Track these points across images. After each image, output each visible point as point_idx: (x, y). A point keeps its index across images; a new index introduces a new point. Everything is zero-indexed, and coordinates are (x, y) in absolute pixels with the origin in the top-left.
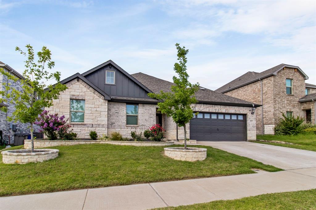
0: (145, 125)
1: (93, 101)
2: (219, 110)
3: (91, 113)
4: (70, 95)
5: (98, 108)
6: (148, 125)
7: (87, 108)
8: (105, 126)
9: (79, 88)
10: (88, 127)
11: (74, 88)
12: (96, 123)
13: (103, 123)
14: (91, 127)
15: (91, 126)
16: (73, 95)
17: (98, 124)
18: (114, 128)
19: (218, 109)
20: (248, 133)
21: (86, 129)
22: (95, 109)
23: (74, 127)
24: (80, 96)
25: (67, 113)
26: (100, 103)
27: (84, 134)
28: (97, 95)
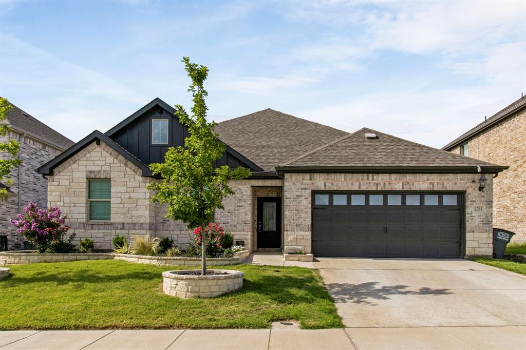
0: (228, 223)
1: (125, 180)
2: (384, 184)
3: (121, 203)
4: (86, 171)
5: (134, 192)
6: (235, 221)
7: (115, 193)
8: (144, 226)
9: (101, 158)
10: (116, 229)
11: (93, 159)
12: (130, 221)
13: (141, 221)
14: (121, 229)
15: (121, 227)
16: (91, 172)
17: (133, 222)
18: (168, 230)
19: (382, 183)
20: (467, 239)
21: (113, 231)
22: (127, 195)
23: (92, 229)
24: (102, 172)
25: (81, 205)
26: (136, 184)
27: (109, 242)
28: (131, 168)
